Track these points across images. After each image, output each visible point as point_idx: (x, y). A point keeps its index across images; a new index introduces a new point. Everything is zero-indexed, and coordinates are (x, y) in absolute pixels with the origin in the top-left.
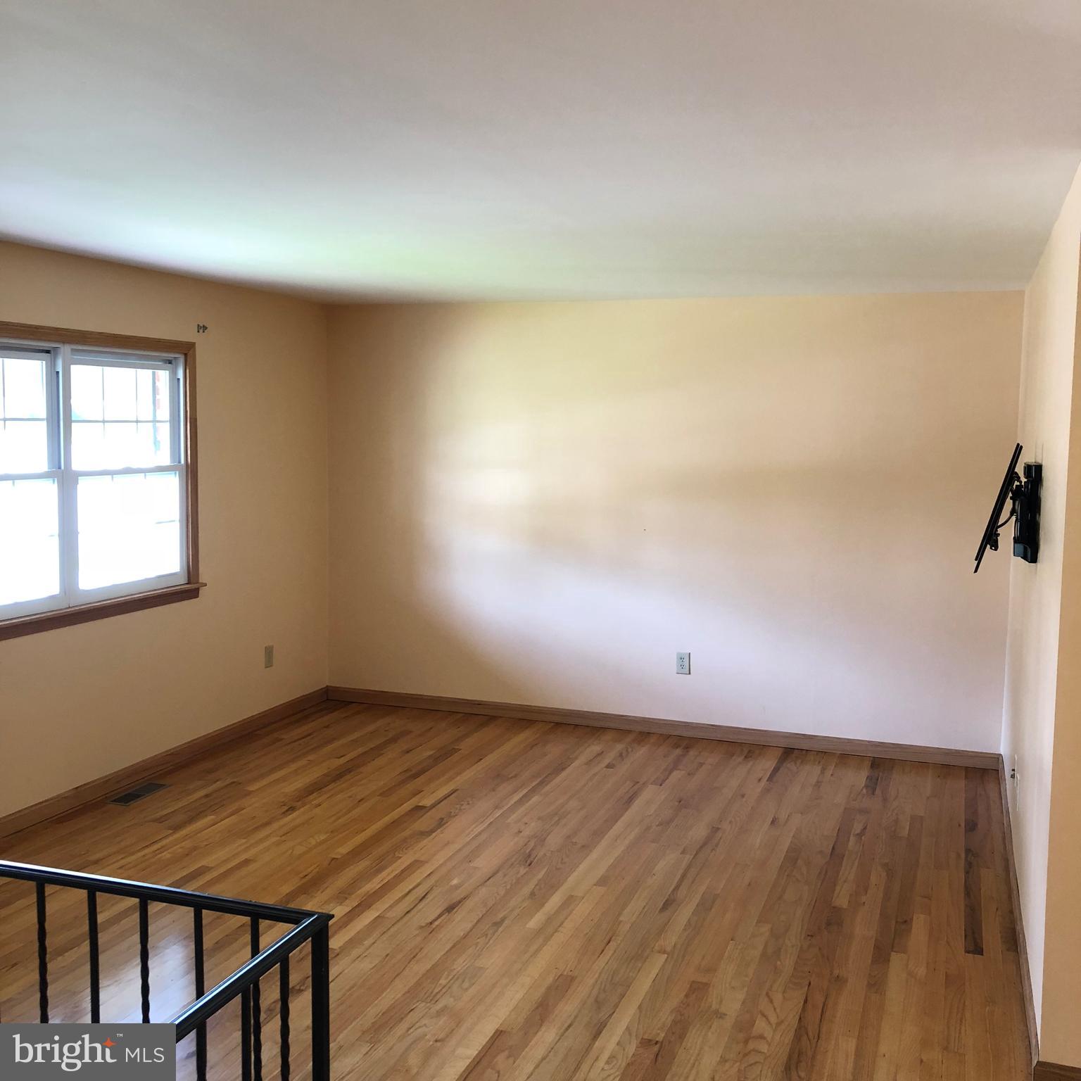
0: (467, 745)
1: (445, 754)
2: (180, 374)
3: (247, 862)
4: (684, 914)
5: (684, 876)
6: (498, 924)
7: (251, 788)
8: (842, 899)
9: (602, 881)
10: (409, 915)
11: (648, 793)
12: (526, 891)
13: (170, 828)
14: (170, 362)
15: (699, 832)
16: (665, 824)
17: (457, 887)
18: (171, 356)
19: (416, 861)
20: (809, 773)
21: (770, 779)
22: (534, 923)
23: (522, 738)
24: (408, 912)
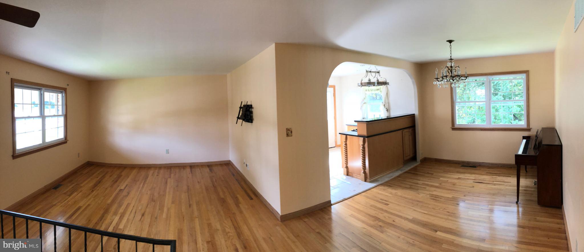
0: (123, 174)
1: (119, 177)
2: (64, 95)
3: (89, 205)
4: (195, 207)
5: (189, 198)
6: (156, 218)
7: (82, 185)
8: (222, 196)
9: (173, 202)
10: (135, 217)
11: (169, 180)
12: (158, 208)
13: (68, 196)
14: (62, 92)
15: (185, 188)
16: (177, 186)
17: (141, 209)
18: (61, 91)
19: (128, 204)
20: (197, 171)
21: (191, 173)
22: (164, 216)
23: (135, 172)
24: (134, 217)
